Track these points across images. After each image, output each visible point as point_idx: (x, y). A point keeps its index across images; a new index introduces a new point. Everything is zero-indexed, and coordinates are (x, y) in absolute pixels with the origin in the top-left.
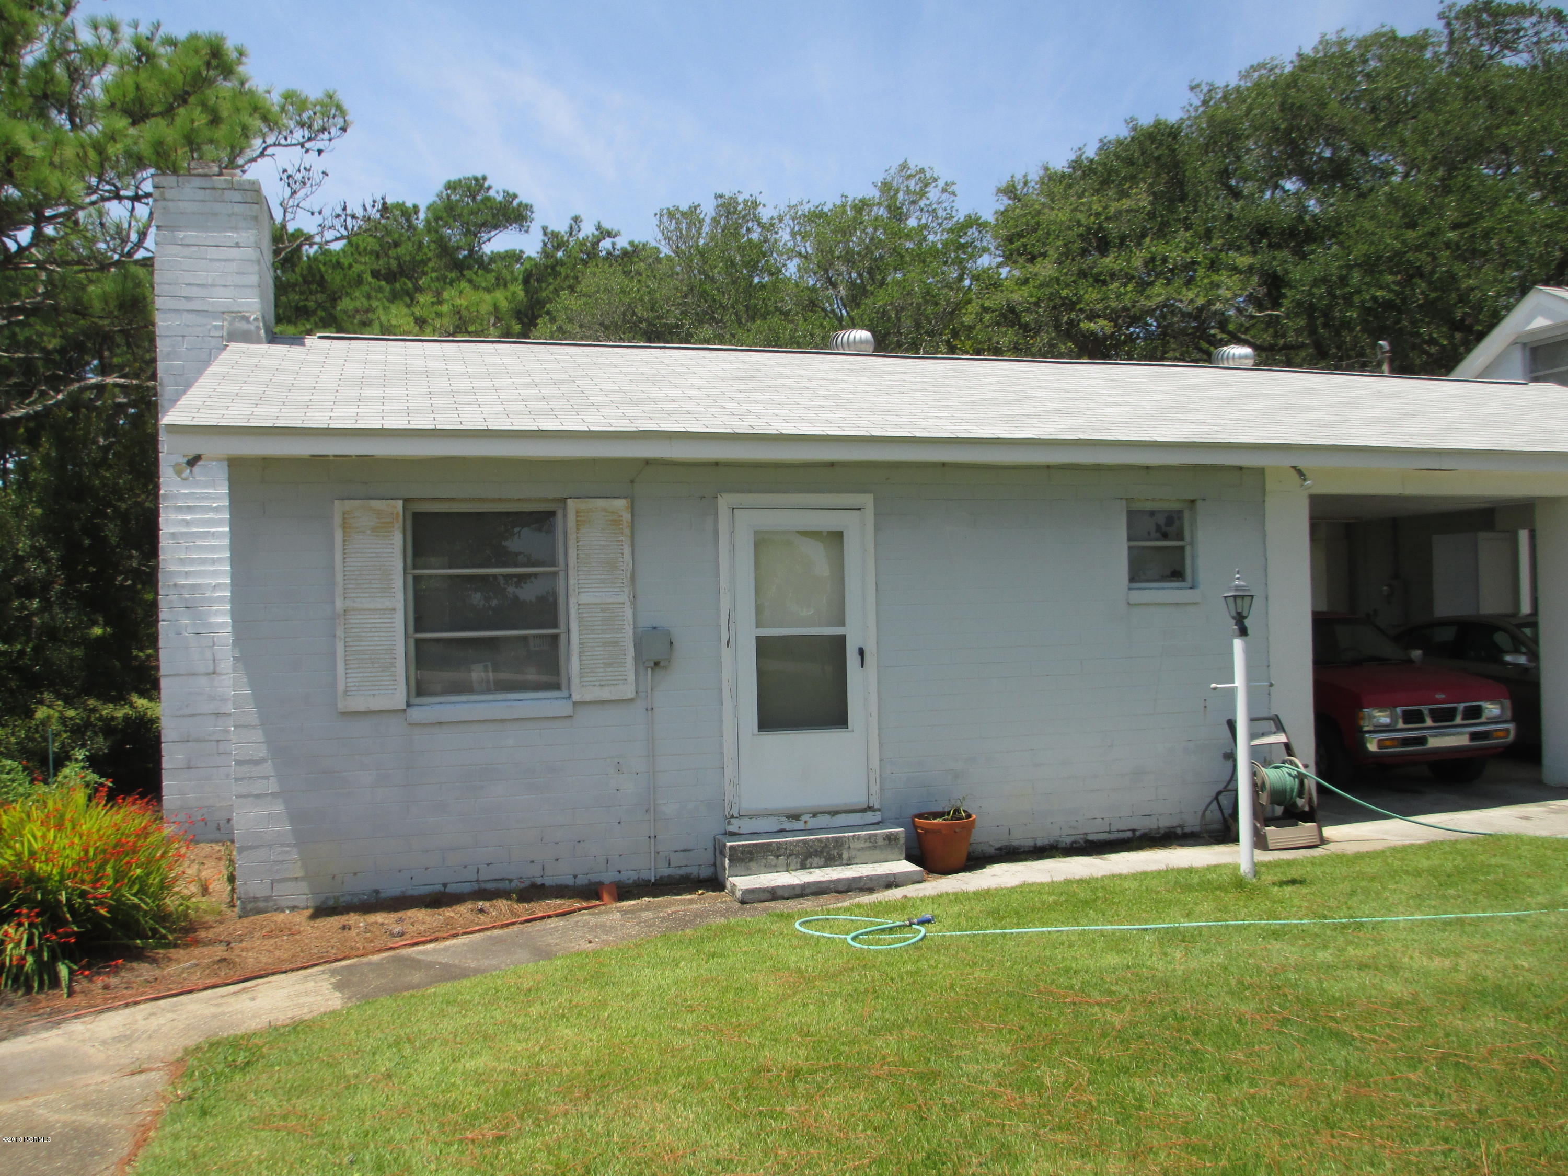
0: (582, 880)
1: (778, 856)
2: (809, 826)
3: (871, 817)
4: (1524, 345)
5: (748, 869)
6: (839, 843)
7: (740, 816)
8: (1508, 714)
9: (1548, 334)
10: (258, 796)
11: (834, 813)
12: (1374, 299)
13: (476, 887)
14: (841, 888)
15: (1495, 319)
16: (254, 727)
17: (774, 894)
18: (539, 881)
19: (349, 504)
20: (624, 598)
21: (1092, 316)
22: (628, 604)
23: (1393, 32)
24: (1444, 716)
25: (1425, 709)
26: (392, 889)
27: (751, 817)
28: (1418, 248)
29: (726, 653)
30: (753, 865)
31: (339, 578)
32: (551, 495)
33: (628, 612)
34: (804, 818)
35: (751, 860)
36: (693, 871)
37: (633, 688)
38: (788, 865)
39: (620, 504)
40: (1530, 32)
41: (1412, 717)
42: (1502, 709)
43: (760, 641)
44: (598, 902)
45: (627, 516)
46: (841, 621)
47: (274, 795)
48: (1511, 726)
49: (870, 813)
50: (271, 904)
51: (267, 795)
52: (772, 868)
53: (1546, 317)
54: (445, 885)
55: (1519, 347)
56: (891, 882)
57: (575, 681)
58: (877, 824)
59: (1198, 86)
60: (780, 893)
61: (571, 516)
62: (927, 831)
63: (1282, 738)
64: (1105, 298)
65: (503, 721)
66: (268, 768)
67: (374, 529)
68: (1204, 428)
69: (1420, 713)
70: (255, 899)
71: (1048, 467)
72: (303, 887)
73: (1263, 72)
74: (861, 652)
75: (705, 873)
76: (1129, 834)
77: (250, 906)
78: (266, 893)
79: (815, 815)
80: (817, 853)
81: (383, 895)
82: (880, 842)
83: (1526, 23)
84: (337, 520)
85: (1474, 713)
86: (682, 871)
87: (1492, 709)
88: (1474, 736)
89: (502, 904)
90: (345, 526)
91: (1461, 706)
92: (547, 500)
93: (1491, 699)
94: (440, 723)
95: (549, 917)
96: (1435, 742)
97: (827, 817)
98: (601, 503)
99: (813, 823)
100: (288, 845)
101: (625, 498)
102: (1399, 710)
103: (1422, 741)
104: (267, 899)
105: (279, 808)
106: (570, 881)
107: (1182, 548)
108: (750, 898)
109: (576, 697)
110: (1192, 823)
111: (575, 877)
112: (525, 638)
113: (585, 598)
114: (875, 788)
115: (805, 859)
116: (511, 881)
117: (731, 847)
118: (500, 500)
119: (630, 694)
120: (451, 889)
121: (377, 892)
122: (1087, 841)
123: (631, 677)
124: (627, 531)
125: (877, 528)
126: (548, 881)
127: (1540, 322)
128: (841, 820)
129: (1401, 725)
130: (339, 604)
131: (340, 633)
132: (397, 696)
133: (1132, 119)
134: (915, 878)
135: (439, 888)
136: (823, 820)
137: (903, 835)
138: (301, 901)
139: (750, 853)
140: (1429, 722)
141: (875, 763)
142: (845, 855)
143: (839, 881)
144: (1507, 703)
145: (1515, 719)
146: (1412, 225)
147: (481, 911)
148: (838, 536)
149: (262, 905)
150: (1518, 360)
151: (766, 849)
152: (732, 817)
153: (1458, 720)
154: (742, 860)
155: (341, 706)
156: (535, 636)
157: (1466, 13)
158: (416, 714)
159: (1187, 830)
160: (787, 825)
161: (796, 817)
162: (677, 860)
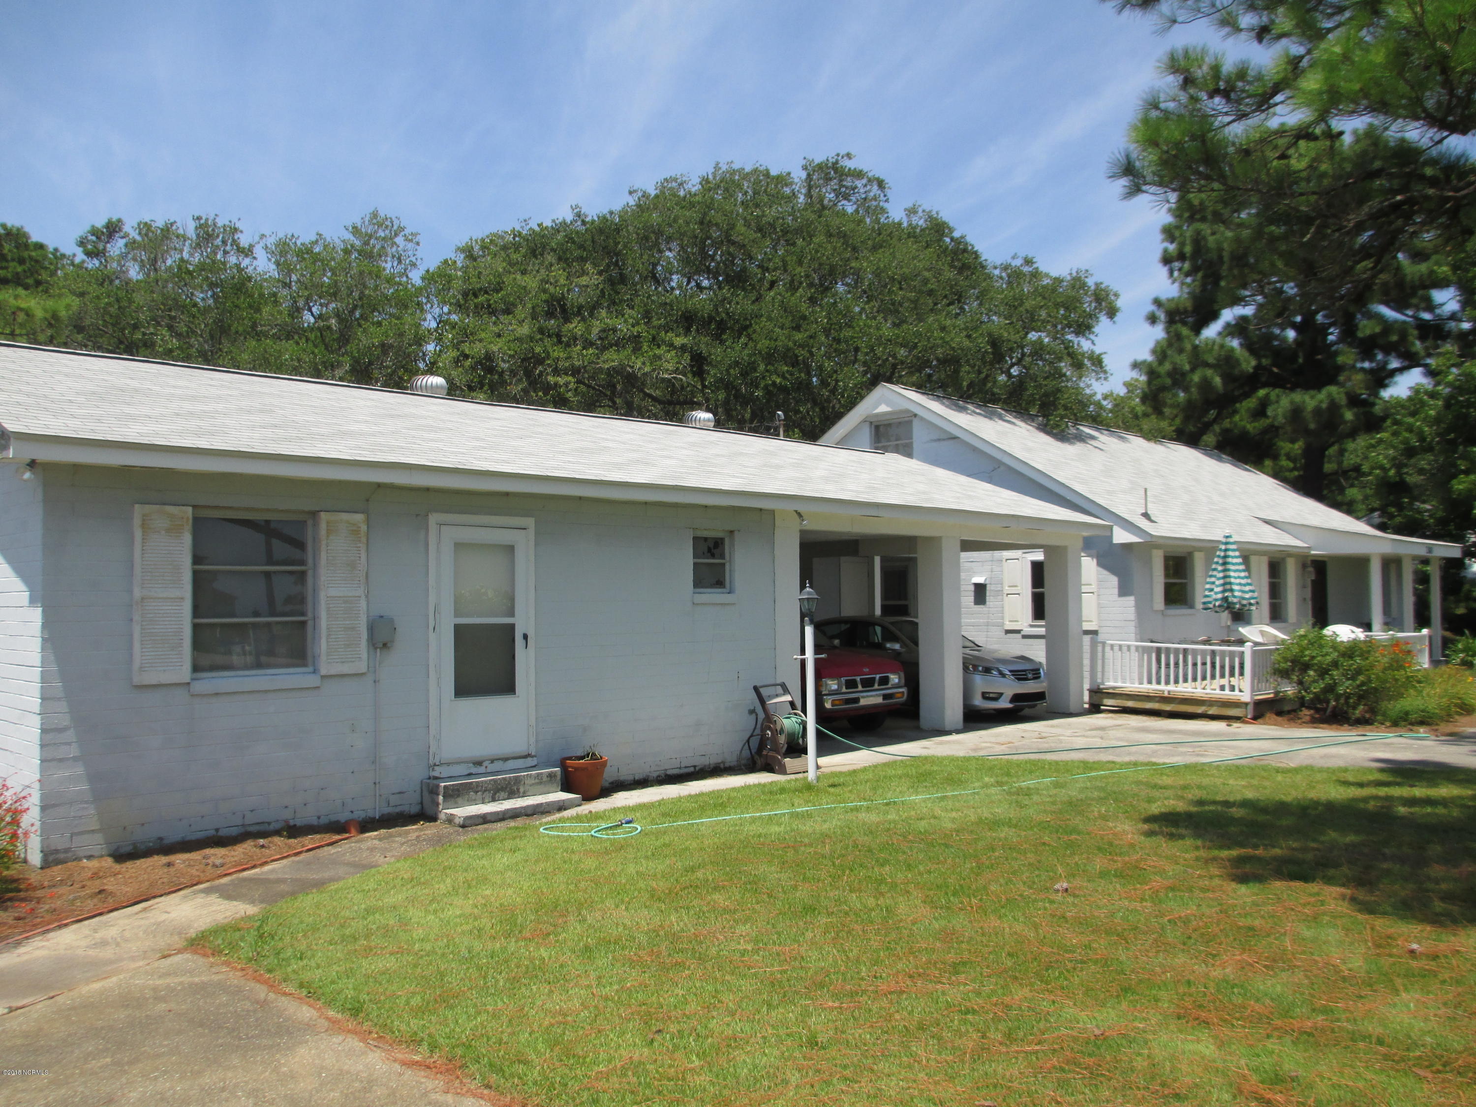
0: (324, 820)
1: (476, 792)
2: (489, 770)
3: (530, 762)
4: (871, 423)
5: (456, 803)
6: (517, 780)
7: (441, 764)
8: (903, 681)
9: (888, 417)
10: (61, 760)
11: (506, 760)
12: (774, 383)
13: (242, 830)
14: (529, 812)
15: (852, 404)
16: (59, 699)
17: (485, 819)
18: (292, 823)
19: (148, 508)
20: (361, 592)
21: (556, 372)
22: (363, 597)
23: (767, 171)
24: (868, 684)
25: (858, 679)
26: (172, 836)
27: (448, 764)
28: (802, 346)
29: (432, 636)
30: (459, 800)
31: (138, 570)
32: (307, 509)
33: (363, 604)
34: (485, 764)
35: (458, 796)
36: (406, 809)
37: (366, 663)
38: (483, 799)
39: (359, 517)
40: (862, 191)
41: (851, 684)
42: (900, 678)
43: (458, 629)
44: (347, 835)
45: (364, 528)
46: (512, 614)
47: (75, 759)
48: (904, 690)
49: (529, 759)
50: (70, 855)
51: (68, 759)
52: (474, 802)
53: (888, 405)
54: (217, 830)
55: (867, 425)
56: (561, 807)
57: (323, 658)
58: (534, 767)
59: (635, 191)
60: (489, 818)
61: (323, 526)
62: (576, 769)
63: (788, 698)
64: (569, 358)
65: (266, 691)
66: (70, 735)
67: (168, 530)
68: (739, 481)
69: (855, 681)
70: (57, 851)
71: (646, 503)
72: (99, 838)
73: (674, 184)
74: (525, 637)
75: (415, 809)
76: (692, 769)
77: (51, 858)
78: (67, 845)
79: (492, 761)
80: (503, 789)
81: (166, 842)
82: (545, 779)
83: (859, 183)
84: (137, 521)
85: (885, 681)
86: (398, 810)
87: (894, 679)
88: (885, 697)
89: (277, 840)
90: (144, 526)
91: (878, 676)
92: (303, 512)
93: (893, 672)
94: (217, 694)
95: (322, 846)
96: (863, 702)
97: (501, 762)
98: (345, 516)
99: (492, 767)
100: (86, 802)
101: (363, 513)
102: (843, 679)
103: (857, 700)
104: (67, 850)
105: (79, 770)
106: (315, 822)
107: (723, 565)
108: (469, 823)
109: (323, 672)
110: (731, 760)
111: (319, 818)
112: (269, 624)
113: (333, 592)
114: (533, 740)
115: (495, 794)
116: (269, 823)
117: (445, 787)
118: (268, 510)
119: (364, 670)
120: (222, 833)
121: (161, 839)
122: (666, 775)
123: (365, 655)
124: (364, 540)
125: (537, 544)
126: (299, 822)
127: (883, 408)
128: (511, 764)
129: (844, 690)
130: (137, 593)
131: (137, 617)
132: (184, 672)
133: (577, 206)
134: (577, 802)
135: (213, 832)
136: (498, 766)
137: (559, 773)
138: (96, 850)
139: (458, 790)
140: (860, 688)
141: (533, 722)
142: (522, 790)
143: (528, 807)
144: (902, 674)
145: (906, 685)
146: (797, 328)
147: (263, 846)
148: (510, 549)
149: (62, 856)
150: (866, 434)
151: (468, 787)
152: (435, 765)
153: (876, 686)
154: (451, 796)
155: (137, 680)
156: (278, 623)
157: (821, 167)
158: (199, 687)
159: (727, 765)
160: (474, 770)
161: (479, 763)
162: (394, 800)
